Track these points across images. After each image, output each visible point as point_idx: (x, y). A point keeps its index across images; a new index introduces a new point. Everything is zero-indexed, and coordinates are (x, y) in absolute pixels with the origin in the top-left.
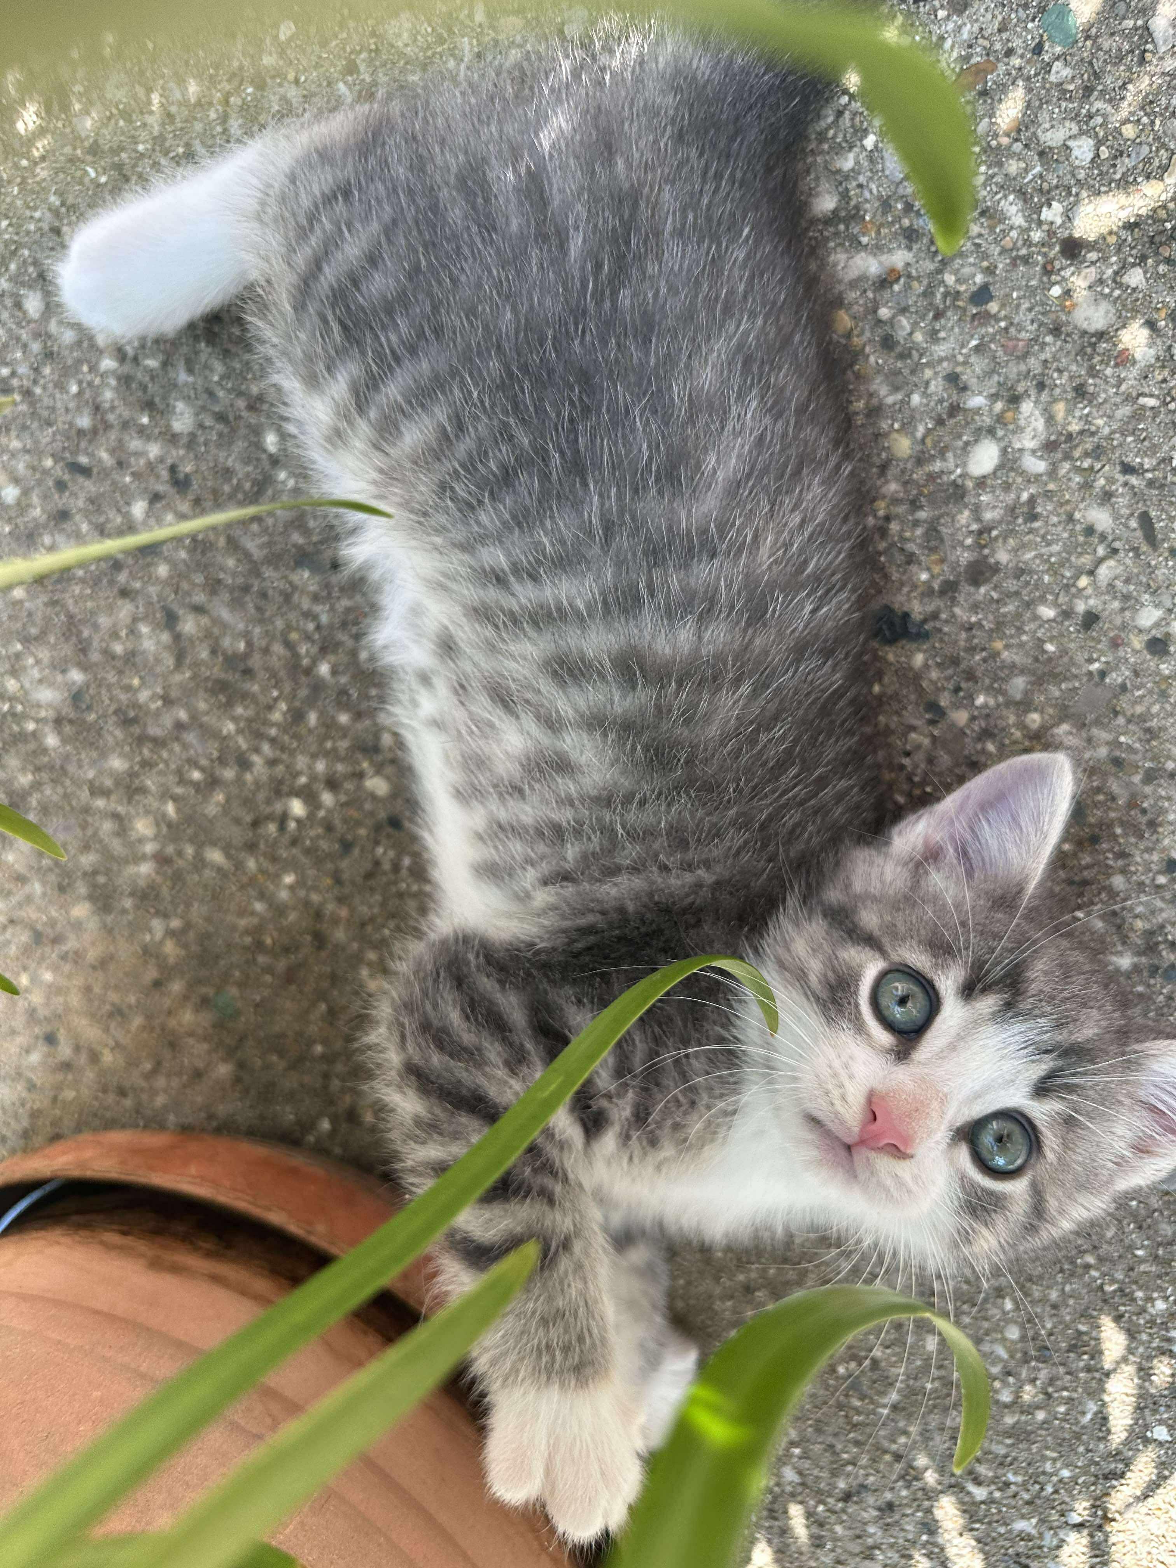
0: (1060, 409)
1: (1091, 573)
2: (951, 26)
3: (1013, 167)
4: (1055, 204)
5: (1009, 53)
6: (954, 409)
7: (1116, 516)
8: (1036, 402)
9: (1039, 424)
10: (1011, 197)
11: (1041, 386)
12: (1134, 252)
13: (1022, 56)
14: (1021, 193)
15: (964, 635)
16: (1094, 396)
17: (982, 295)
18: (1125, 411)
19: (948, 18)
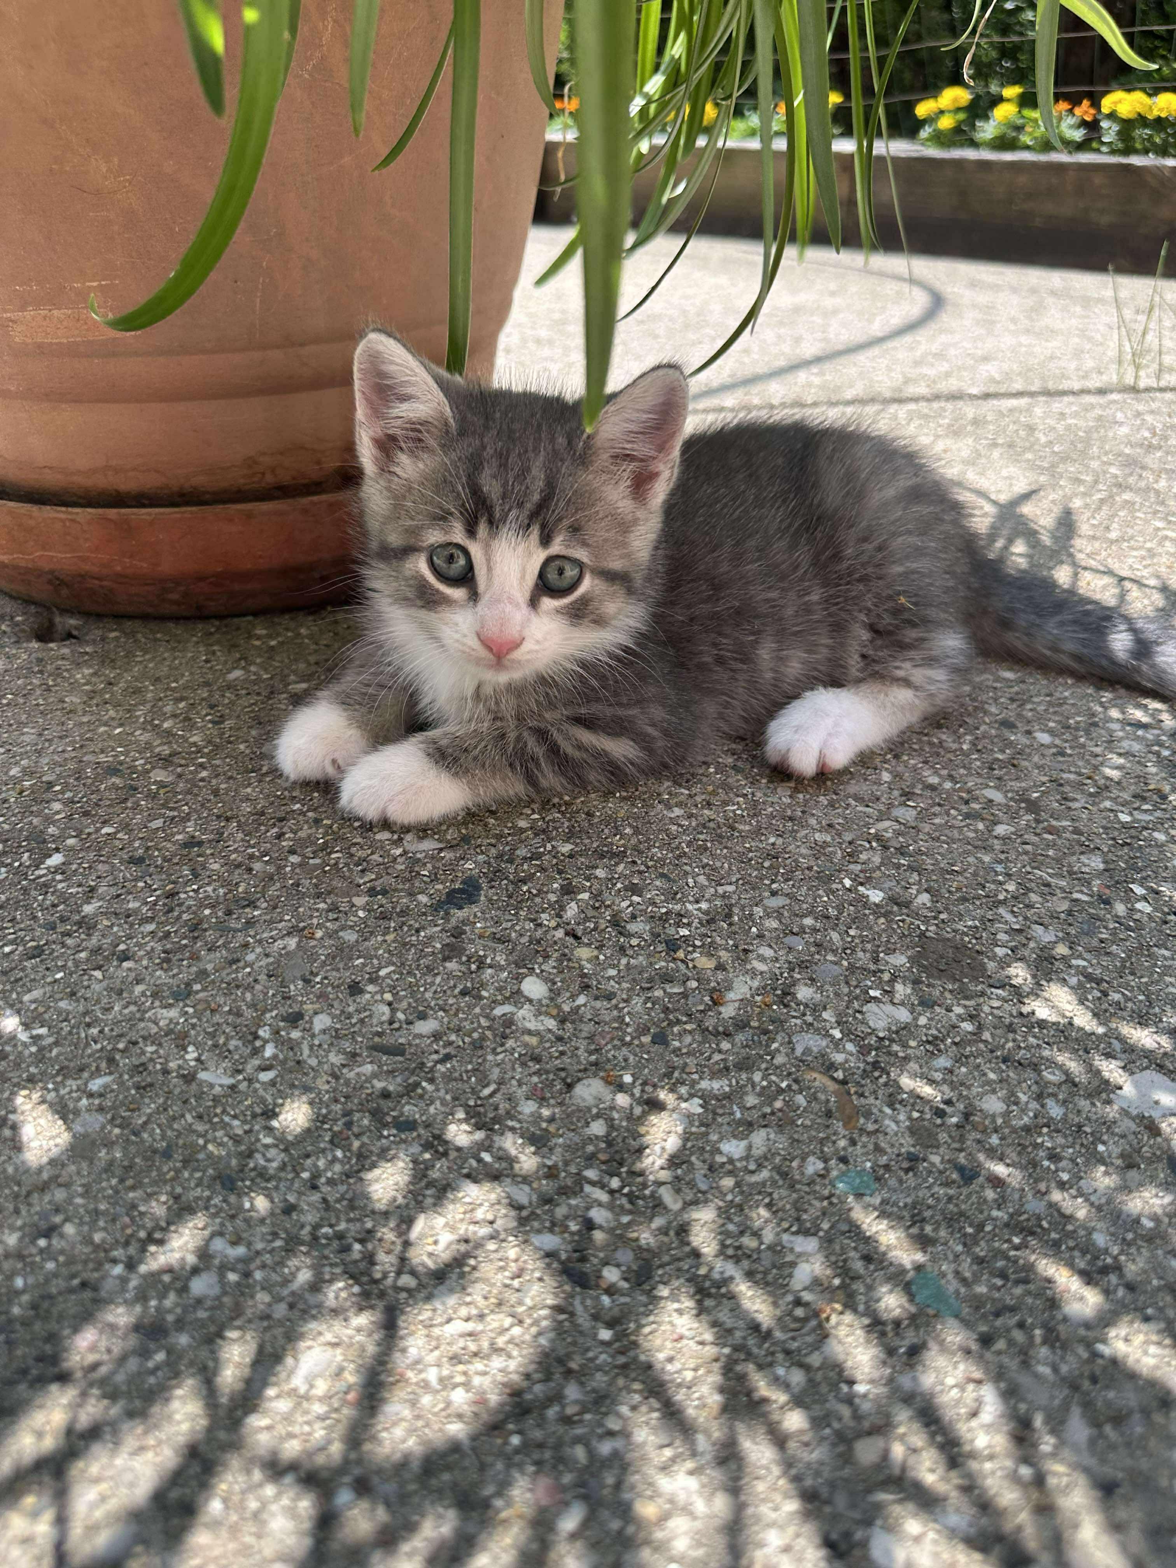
0: (534, 1041)
1: (390, 1004)
2: (902, 1117)
3: (751, 1100)
4: (700, 1110)
5: (853, 1143)
6: (586, 987)
7: (420, 1036)
8: (550, 1031)
9: (532, 1025)
10: (727, 1089)
11: (560, 1039)
12: (620, 1140)
13: (844, 1149)
14: (727, 1097)
15: (417, 925)
16: (524, 1065)
17: (661, 1039)
18: (495, 1074)
19: (910, 1118)
